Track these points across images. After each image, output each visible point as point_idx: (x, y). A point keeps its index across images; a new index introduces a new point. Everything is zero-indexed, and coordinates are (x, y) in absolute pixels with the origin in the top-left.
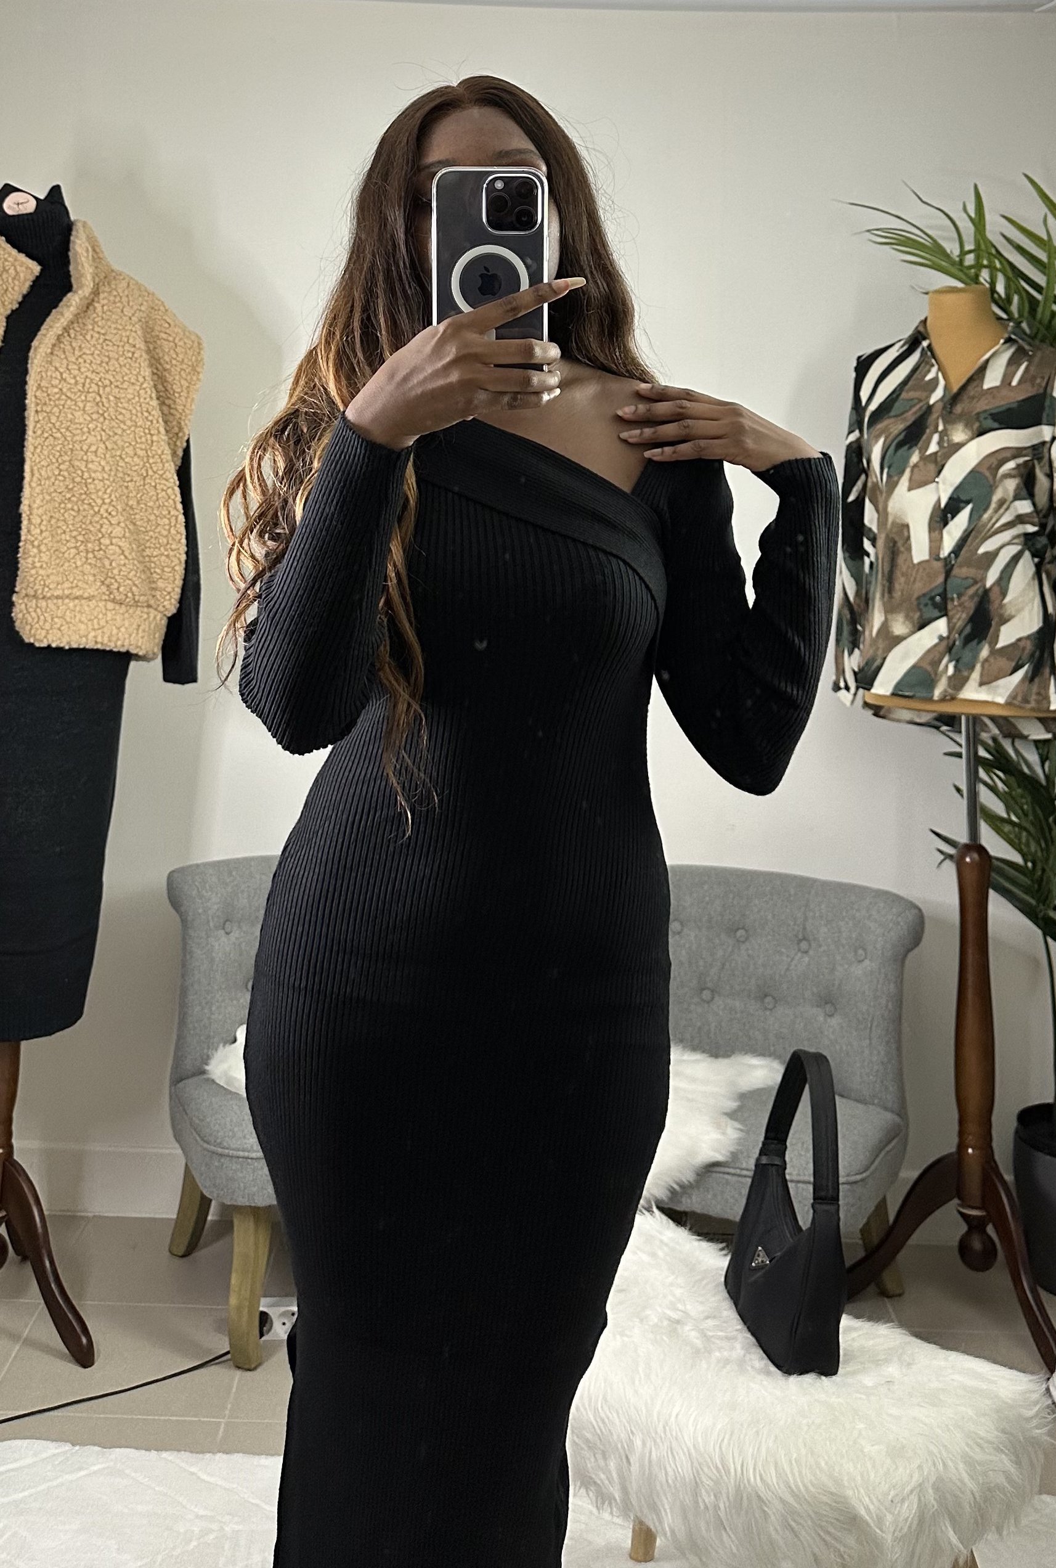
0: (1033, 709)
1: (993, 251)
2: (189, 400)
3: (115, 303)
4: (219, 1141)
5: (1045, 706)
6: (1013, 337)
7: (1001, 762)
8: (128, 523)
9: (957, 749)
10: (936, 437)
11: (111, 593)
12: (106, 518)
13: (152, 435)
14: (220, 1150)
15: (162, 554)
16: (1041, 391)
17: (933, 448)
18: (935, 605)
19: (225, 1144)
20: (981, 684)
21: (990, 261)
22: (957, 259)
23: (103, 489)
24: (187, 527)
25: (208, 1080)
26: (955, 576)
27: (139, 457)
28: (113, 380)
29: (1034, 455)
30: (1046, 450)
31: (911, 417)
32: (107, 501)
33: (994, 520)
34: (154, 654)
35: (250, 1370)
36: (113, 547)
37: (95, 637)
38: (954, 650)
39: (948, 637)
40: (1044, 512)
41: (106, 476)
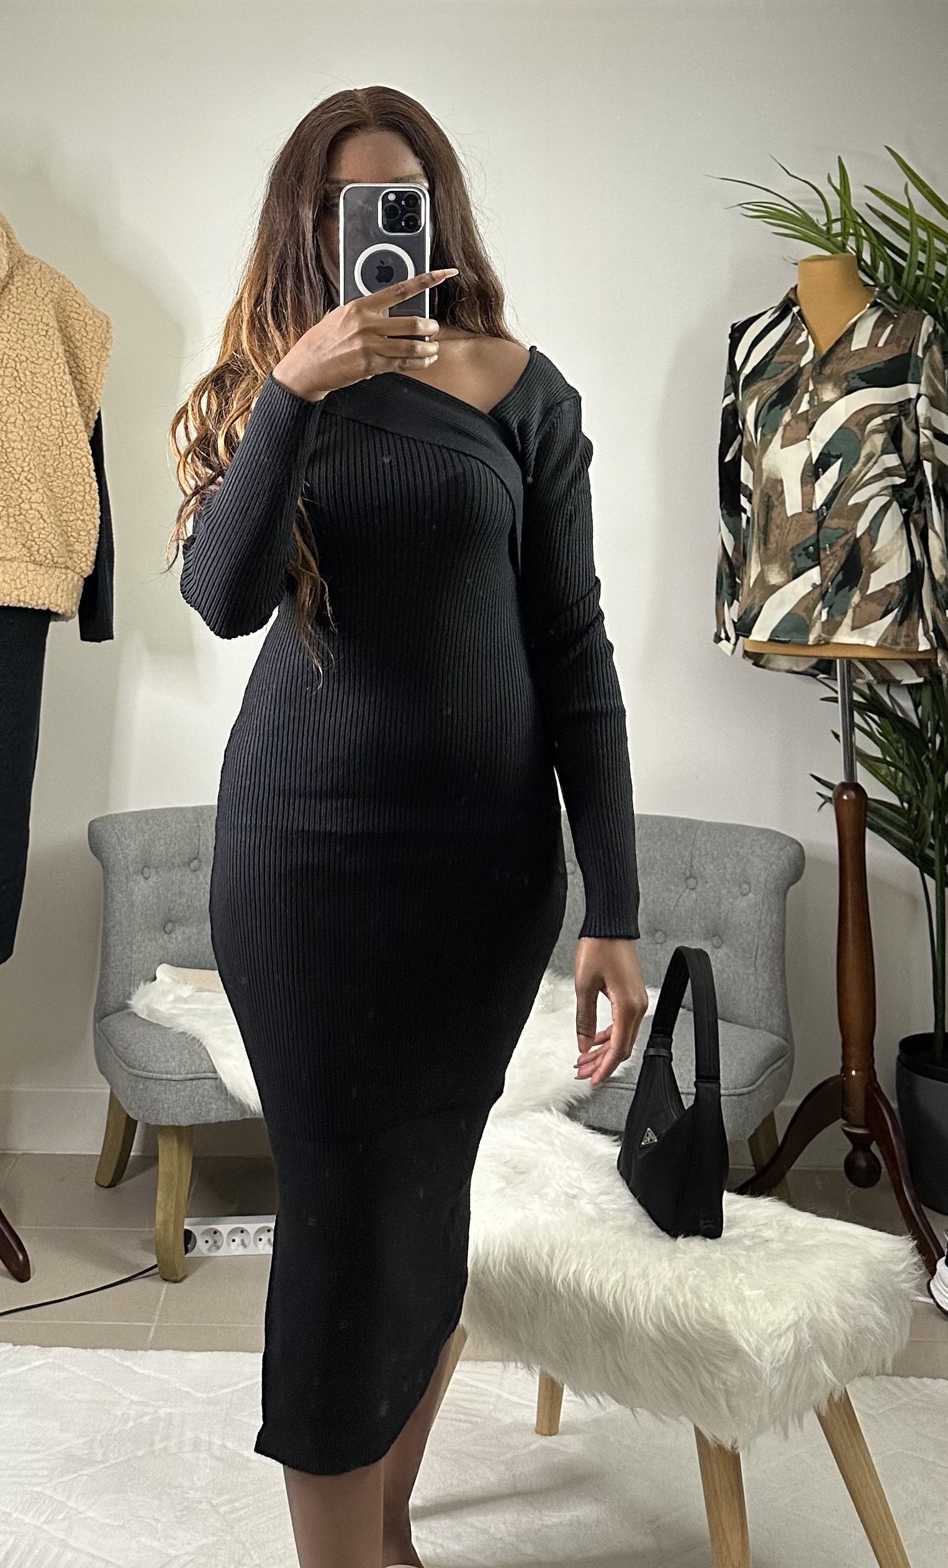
0: (902, 651)
1: (860, 221)
2: (100, 375)
3: (28, 285)
4: (143, 1065)
5: (913, 647)
6: (879, 301)
7: (873, 705)
8: (46, 489)
9: (833, 695)
10: (807, 397)
11: (31, 555)
12: (26, 485)
13: (66, 407)
14: (144, 1074)
15: (79, 519)
16: (906, 351)
17: (804, 407)
18: (809, 555)
19: (150, 1068)
20: (853, 628)
21: (855, 229)
22: (825, 228)
23: (22, 458)
24: (100, 494)
25: (130, 1014)
26: (827, 527)
27: (54, 427)
28: (28, 356)
29: (900, 411)
30: (912, 407)
31: (782, 379)
32: (26, 469)
33: (863, 473)
34: (72, 612)
35: (175, 1282)
36: (33, 512)
37: (18, 596)
38: (827, 597)
39: (821, 585)
40: (911, 465)
41: (25, 445)
